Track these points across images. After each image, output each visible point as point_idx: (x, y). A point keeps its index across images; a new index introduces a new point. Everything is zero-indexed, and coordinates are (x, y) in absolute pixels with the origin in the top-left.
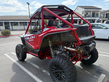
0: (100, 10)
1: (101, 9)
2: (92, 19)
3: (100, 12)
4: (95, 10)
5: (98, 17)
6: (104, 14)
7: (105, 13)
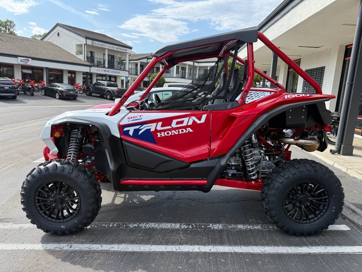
0: (128, 50)
1: (131, 48)
2: (110, 73)
3: (127, 55)
4: (115, 48)
5: (124, 70)
6: (137, 65)
7: (139, 61)
